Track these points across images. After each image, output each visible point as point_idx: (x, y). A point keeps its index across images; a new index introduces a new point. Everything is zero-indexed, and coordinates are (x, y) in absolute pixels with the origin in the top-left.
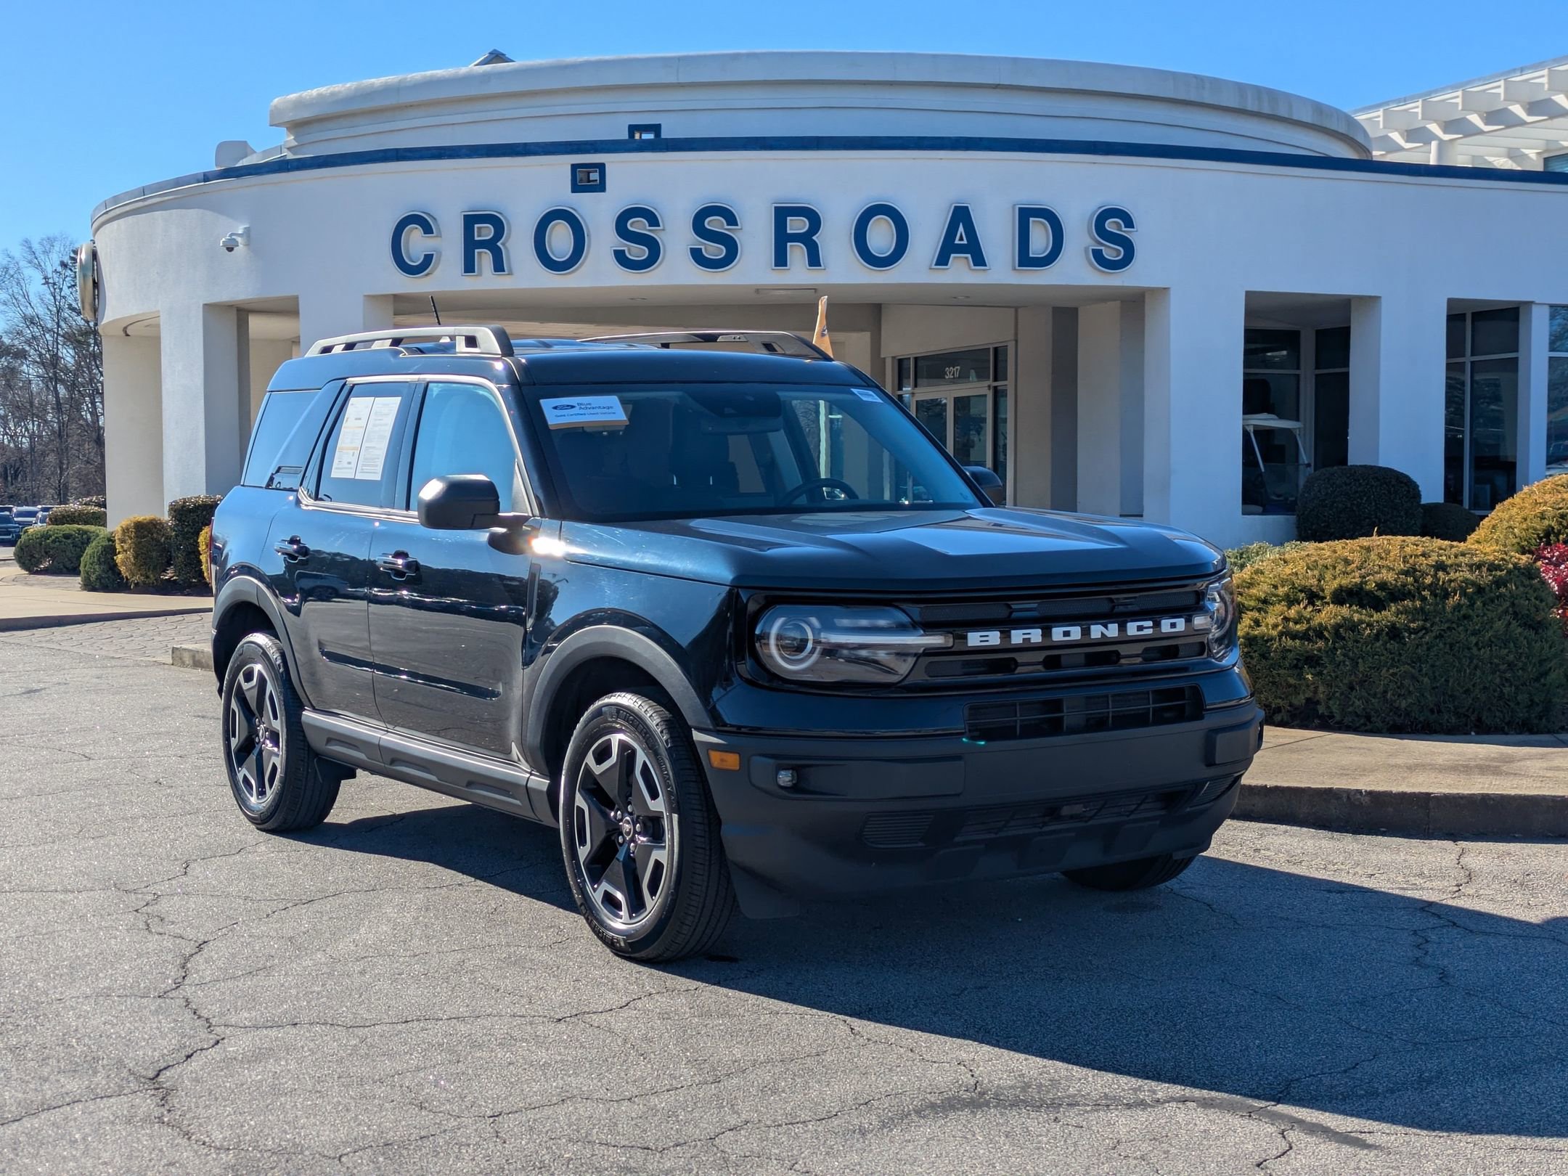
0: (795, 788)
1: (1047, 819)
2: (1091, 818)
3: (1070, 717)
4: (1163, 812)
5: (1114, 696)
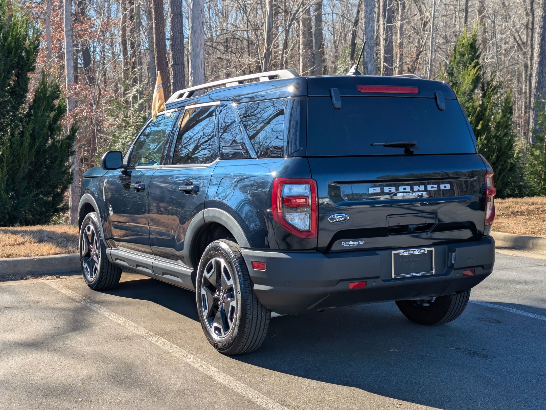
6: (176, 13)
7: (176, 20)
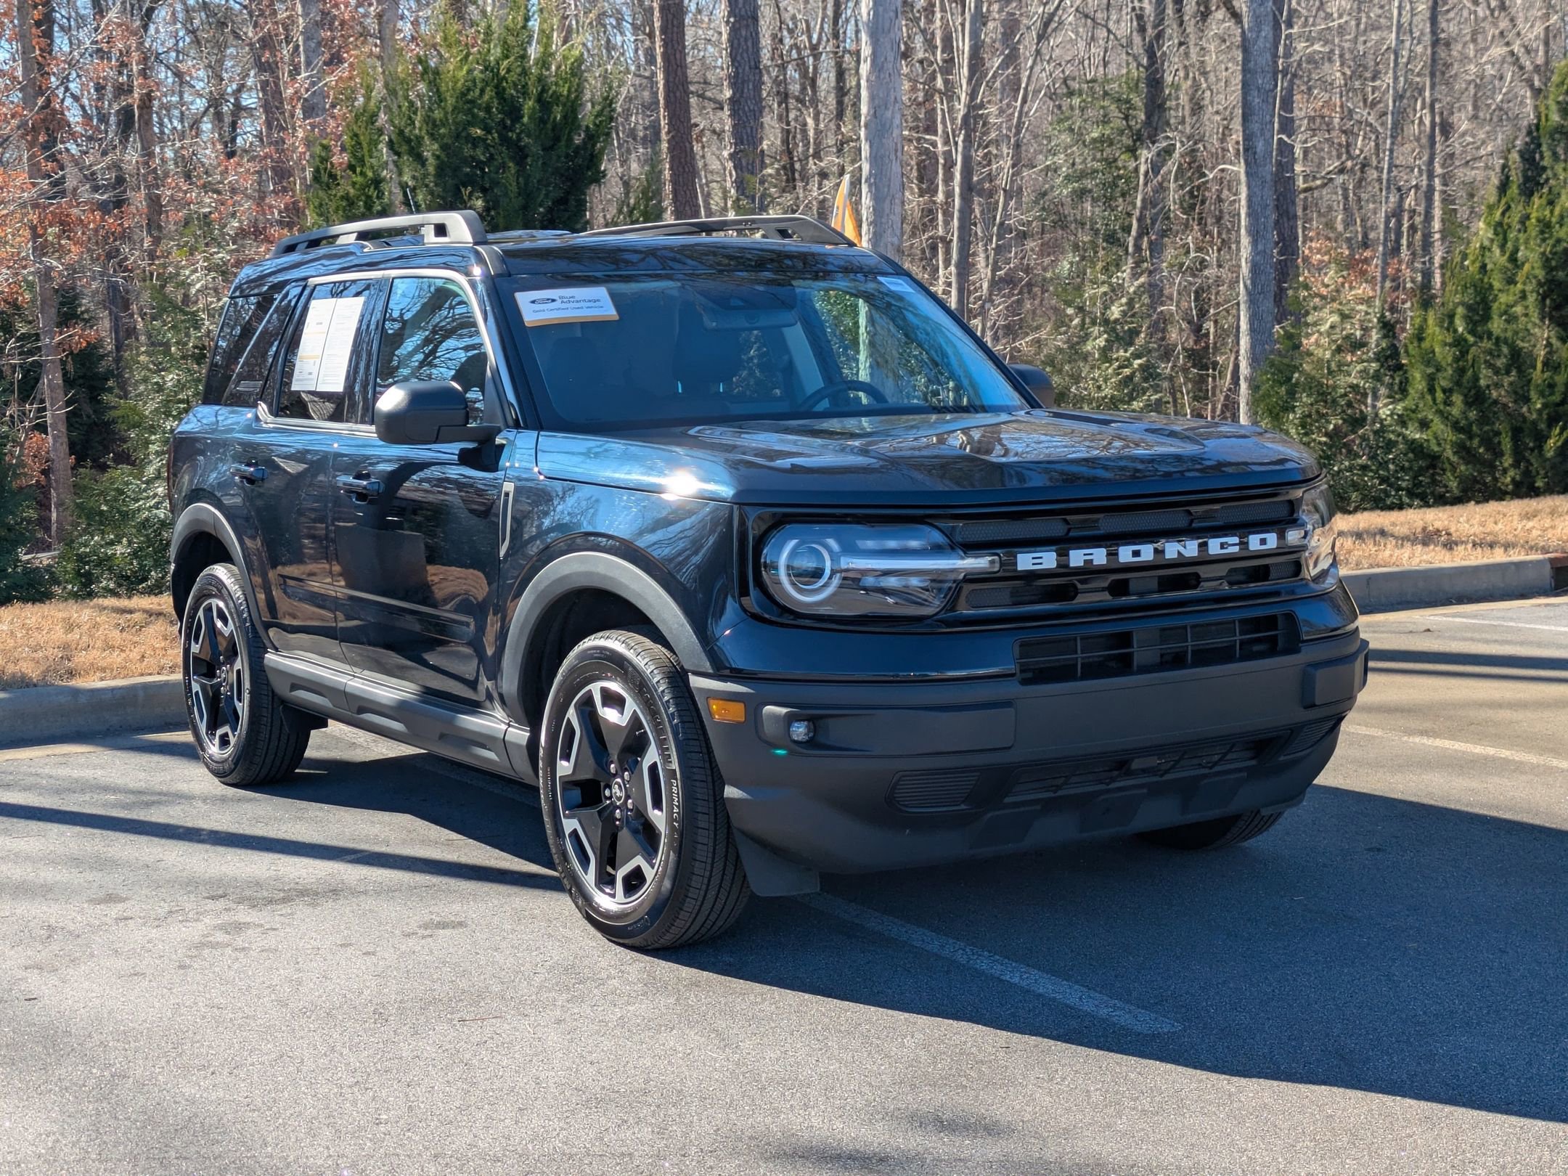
0: (811, 743)
1: (1116, 773)
2: (1167, 772)
3: (1141, 654)
4: (1253, 762)
5: (1193, 627)
6: (743, 12)
7: (744, 33)
